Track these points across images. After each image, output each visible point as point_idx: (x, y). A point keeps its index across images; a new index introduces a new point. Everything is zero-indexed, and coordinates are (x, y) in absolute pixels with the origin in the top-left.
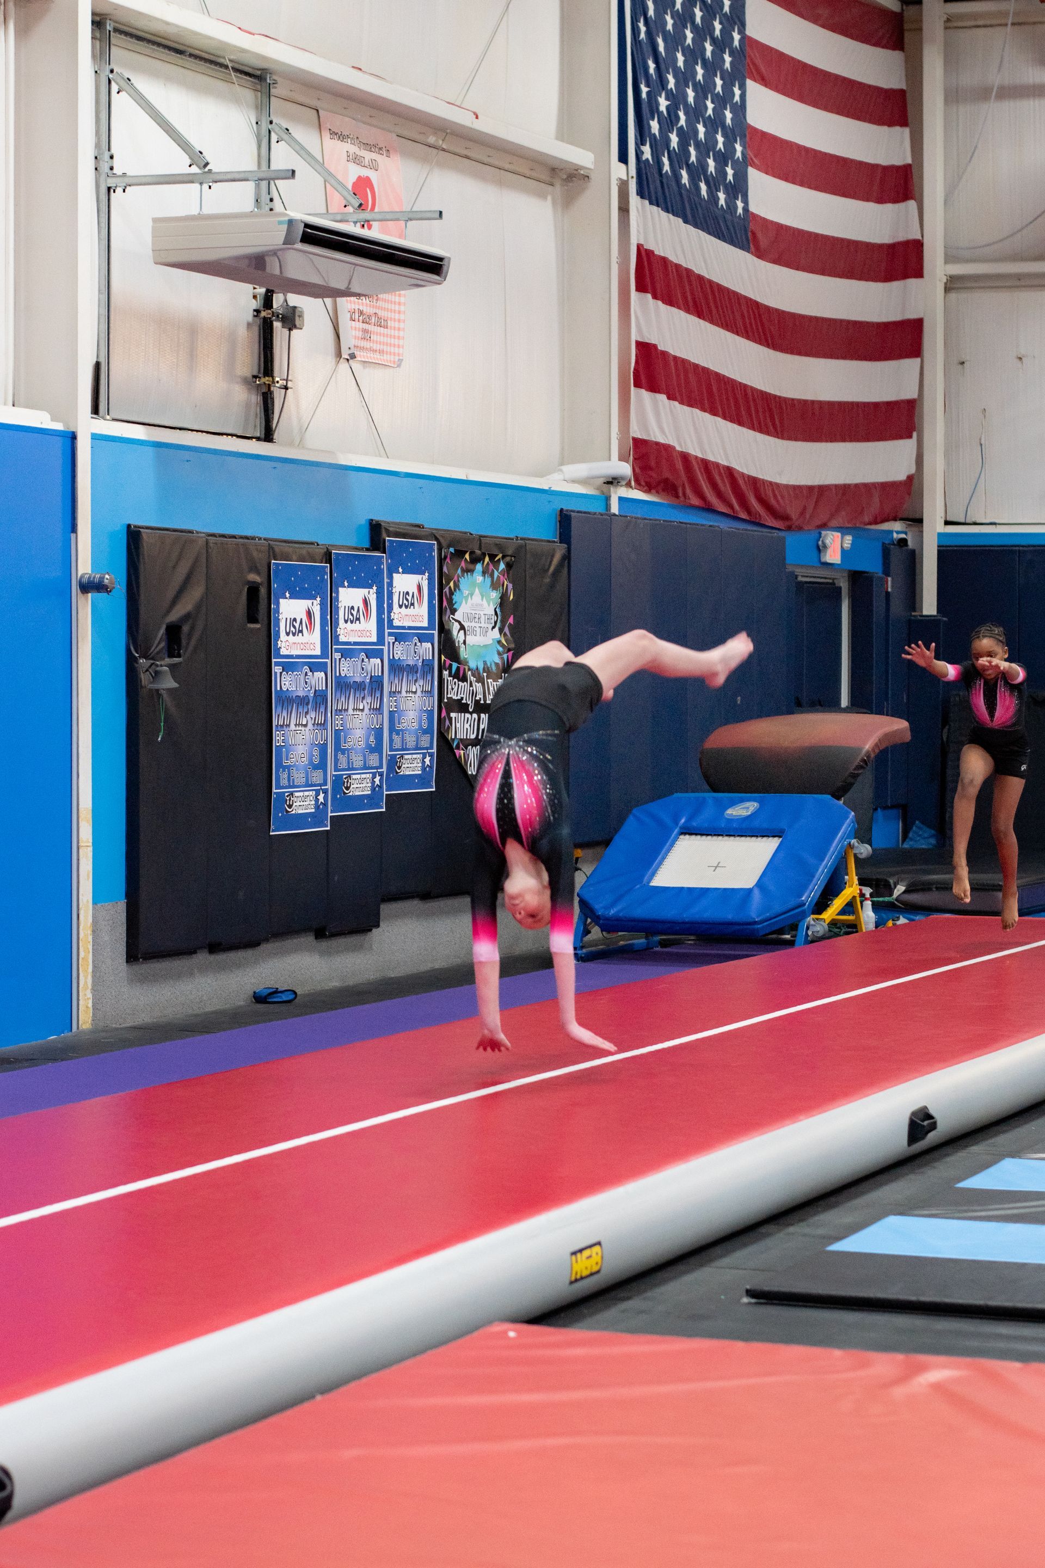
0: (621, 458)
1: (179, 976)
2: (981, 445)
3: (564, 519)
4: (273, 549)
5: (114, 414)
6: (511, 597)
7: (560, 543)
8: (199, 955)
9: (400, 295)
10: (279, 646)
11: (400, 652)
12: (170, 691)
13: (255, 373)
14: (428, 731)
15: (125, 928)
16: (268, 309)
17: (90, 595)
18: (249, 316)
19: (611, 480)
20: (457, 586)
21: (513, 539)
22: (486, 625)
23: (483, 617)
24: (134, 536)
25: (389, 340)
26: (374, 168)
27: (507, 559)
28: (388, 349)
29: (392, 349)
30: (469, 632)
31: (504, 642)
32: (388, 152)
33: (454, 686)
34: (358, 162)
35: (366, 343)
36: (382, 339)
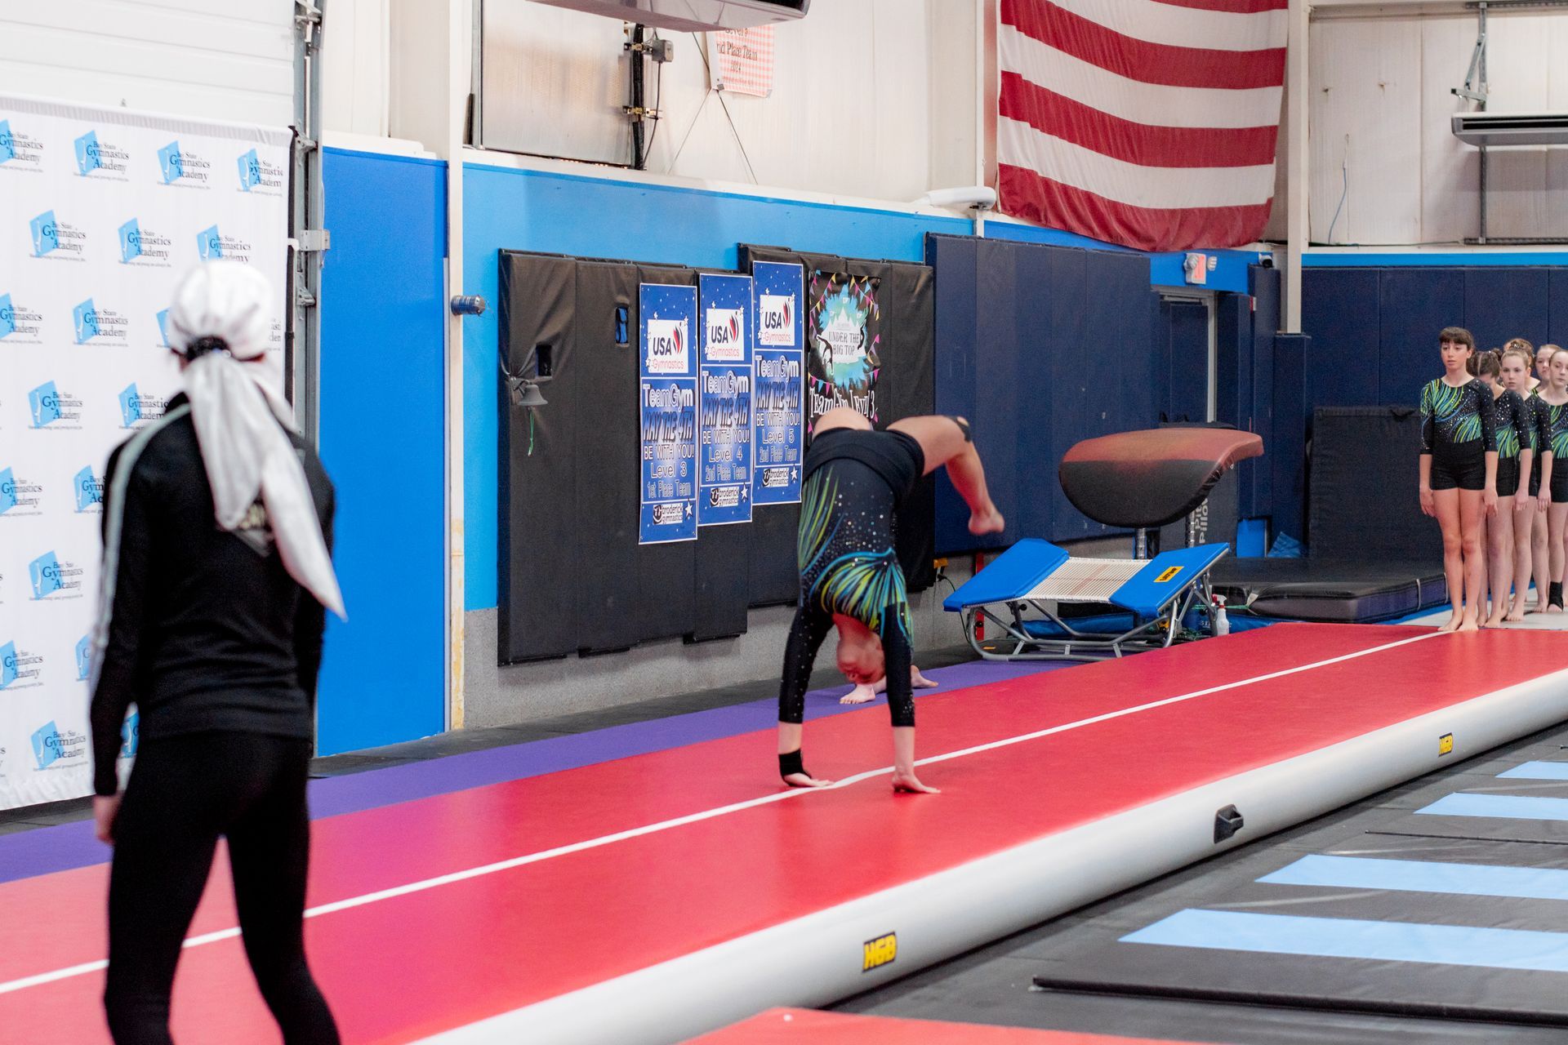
0: (987, 184)
1: (550, 679)
2: (1344, 169)
3: (930, 243)
4: (641, 272)
5: (487, 144)
6: (877, 317)
7: (927, 265)
8: (568, 659)
9: (769, 29)
10: (647, 364)
11: (768, 370)
12: (539, 407)
13: (627, 104)
14: (795, 446)
15: (497, 634)
16: (637, 42)
17: (462, 316)
18: (620, 50)
19: (976, 204)
20: (823, 306)
21: (879, 262)
22: (852, 344)
23: (849, 336)
24: (505, 260)
25: (758, 72)
27: (873, 281)
28: (758, 80)
29: (762, 81)
30: (835, 351)
31: (870, 360)
33: (820, 403)
35: (735, 75)
36: (752, 71)
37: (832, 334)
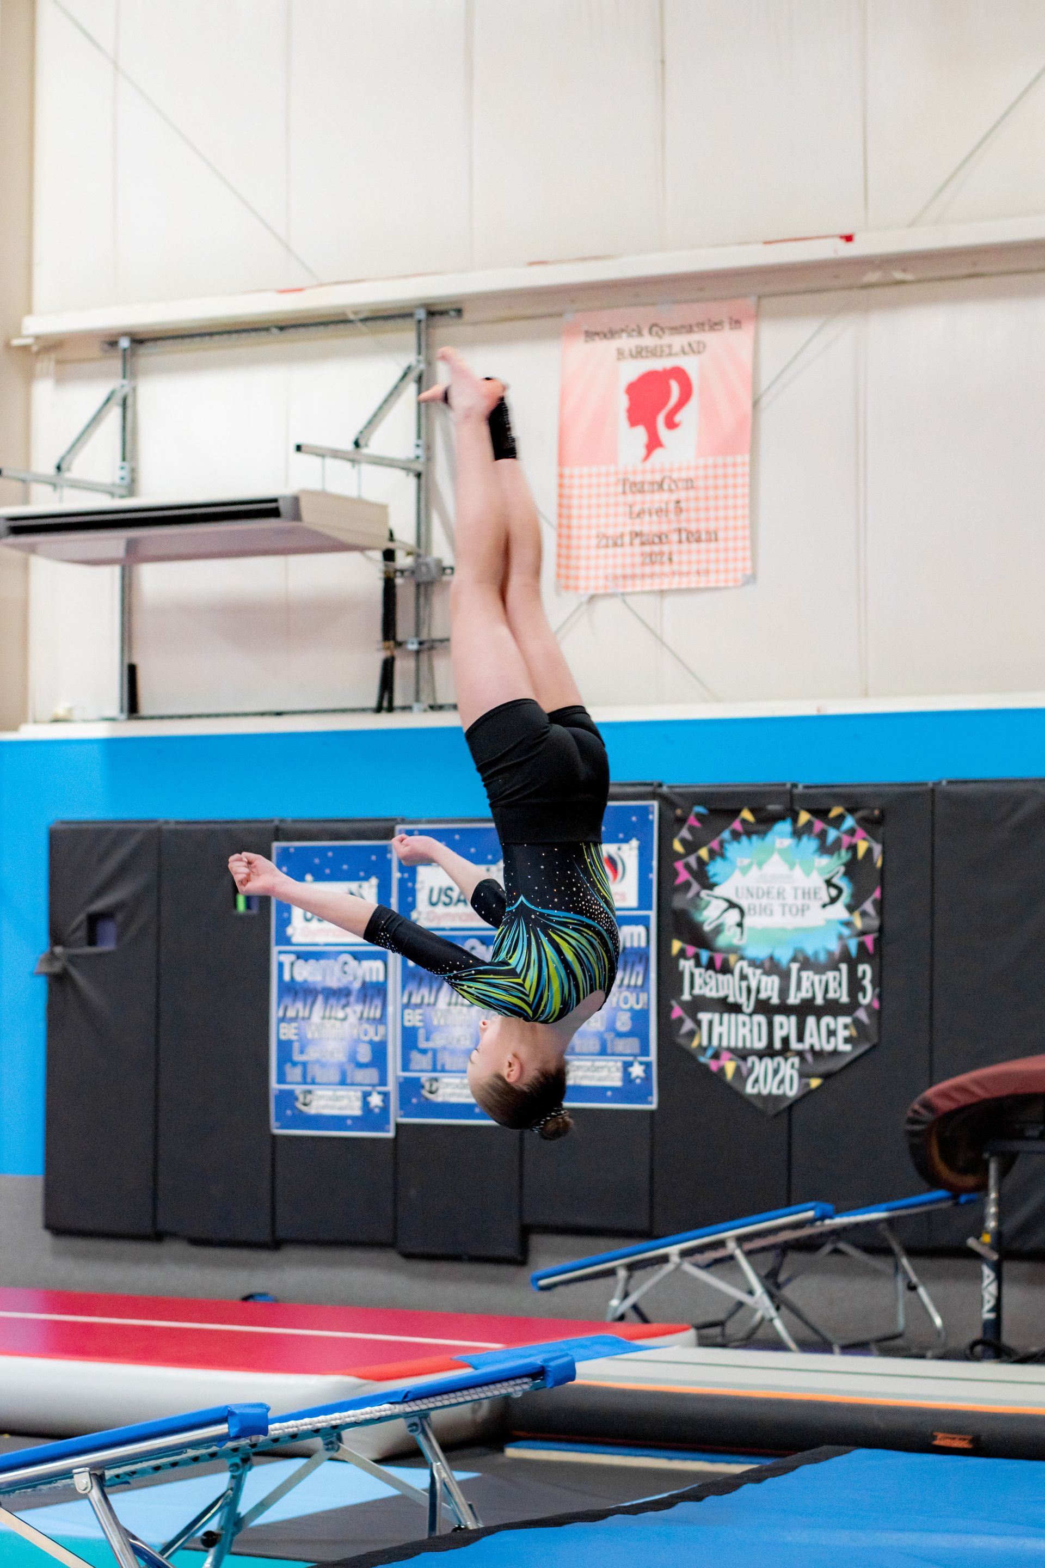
6: (878, 862)
14: (632, 1034)
15: (43, 1201)
16: (389, 568)
20: (716, 854)
22: (800, 902)
23: (795, 891)
25: (722, 555)
26: (693, 351)
27: (860, 814)
28: (722, 566)
29: (731, 565)
30: (752, 912)
31: (858, 923)
32: (736, 323)
33: (708, 980)
34: (649, 354)
35: (657, 569)
36: (703, 556)
37: (745, 891)
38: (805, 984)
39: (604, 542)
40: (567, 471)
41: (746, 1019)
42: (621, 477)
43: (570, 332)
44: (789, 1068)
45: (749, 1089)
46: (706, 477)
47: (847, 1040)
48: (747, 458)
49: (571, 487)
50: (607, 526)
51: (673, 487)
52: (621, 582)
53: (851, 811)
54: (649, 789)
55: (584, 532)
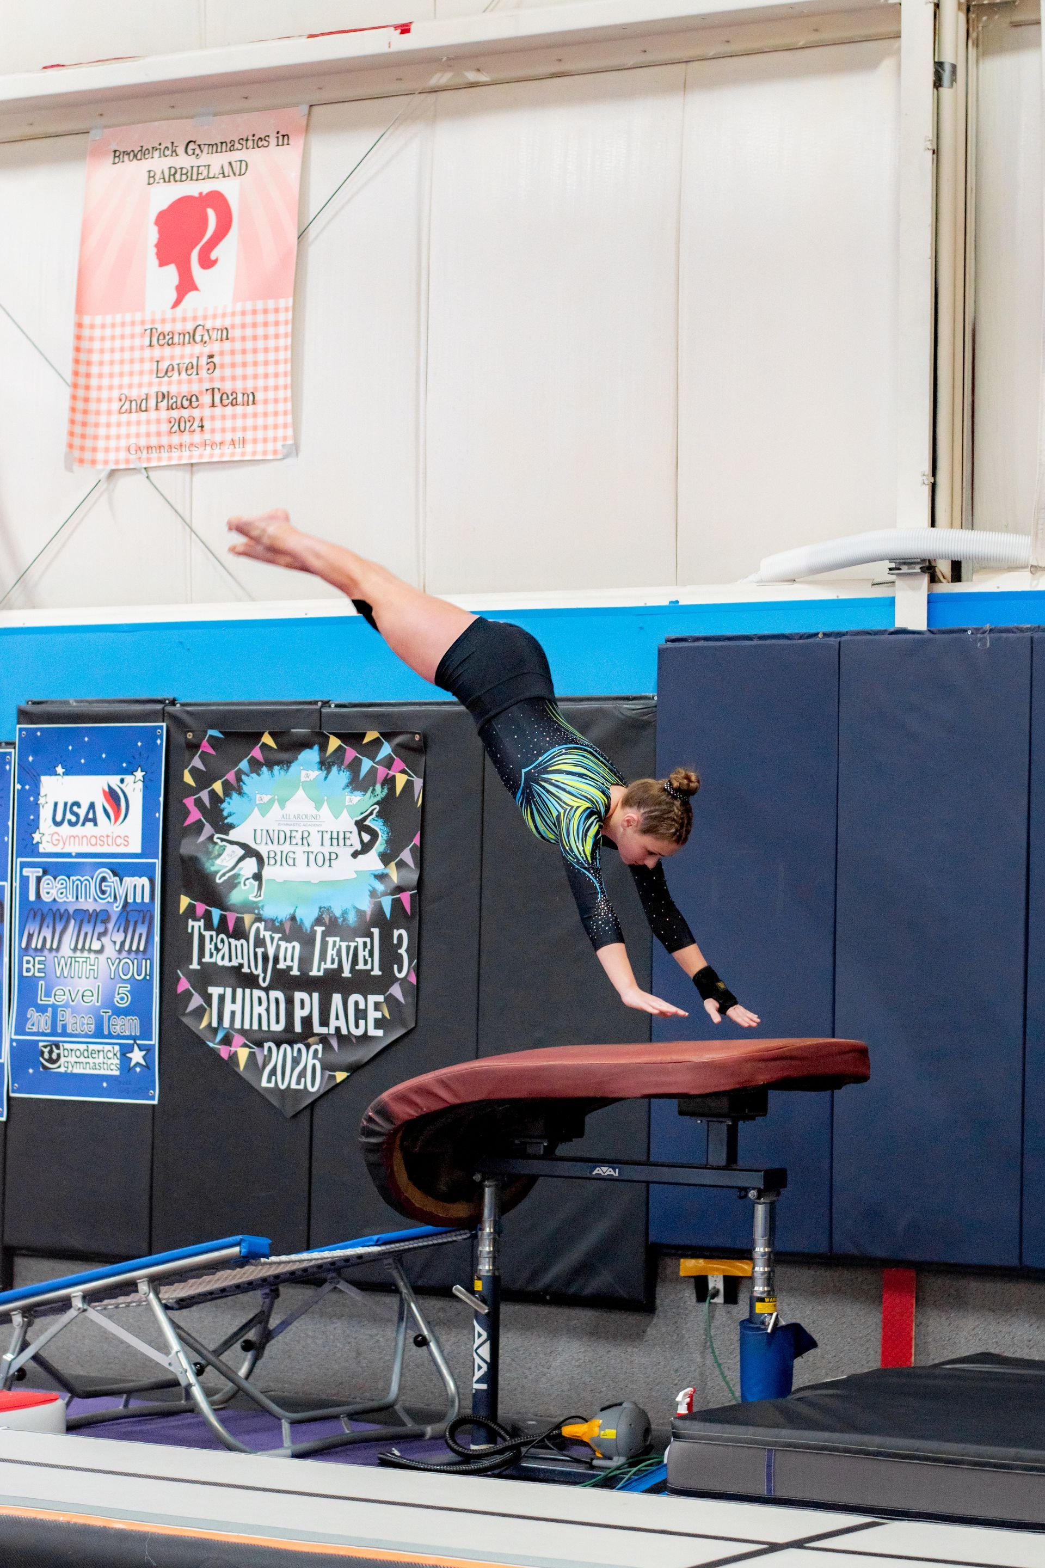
6: (417, 800)
11: (58, 891)
20: (232, 788)
25: (260, 421)
26: (235, 174)
27: (399, 739)
28: (260, 434)
29: (270, 433)
30: (272, 861)
31: (394, 875)
32: (284, 138)
33: (220, 946)
34: (184, 177)
35: (186, 438)
36: (239, 423)
37: (265, 832)
38: (331, 952)
39: (127, 406)
40: (87, 320)
41: (263, 994)
42: (148, 326)
43: (96, 152)
44: (310, 1058)
45: (264, 1083)
46: (243, 326)
47: (378, 1024)
48: (291, 300)
49: (91, 339)
50: (130, 386)
51: (206, 338)
52: (145, 454)
53: (388, 736)
54: (159, 707)
55: (105, 394)
